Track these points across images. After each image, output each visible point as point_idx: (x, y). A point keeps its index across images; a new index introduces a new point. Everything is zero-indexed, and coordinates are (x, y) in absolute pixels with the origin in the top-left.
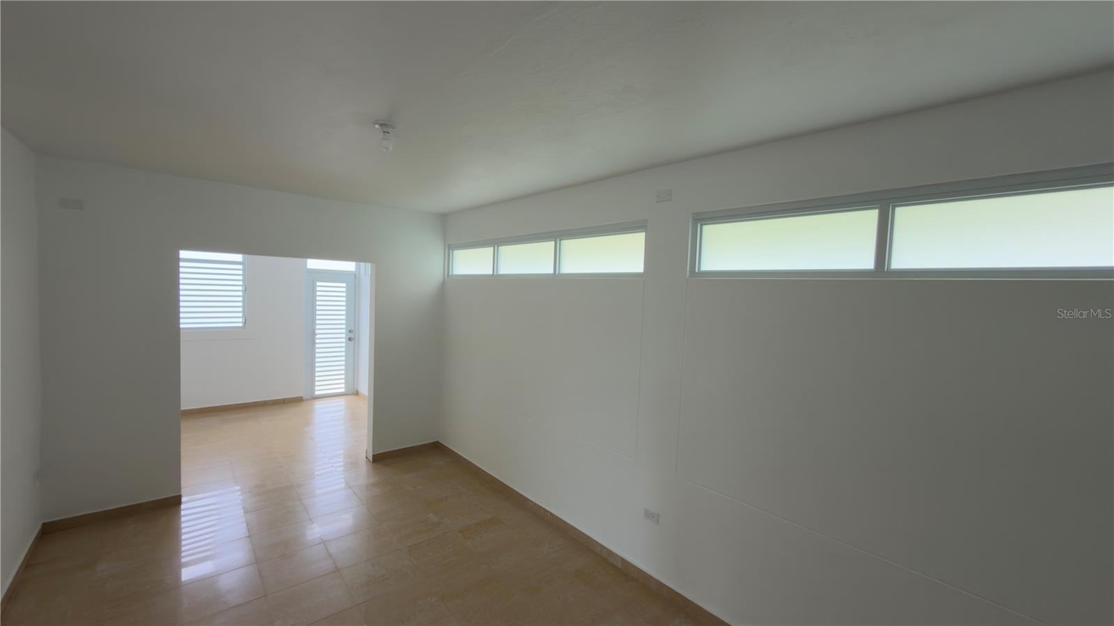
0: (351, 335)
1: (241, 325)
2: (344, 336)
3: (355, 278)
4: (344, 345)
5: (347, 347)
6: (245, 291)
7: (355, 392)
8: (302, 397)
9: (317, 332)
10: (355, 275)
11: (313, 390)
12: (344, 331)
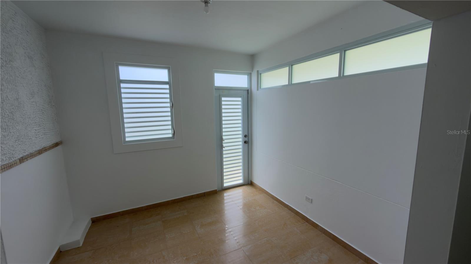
0: (246, 139)
1: (171, 136)
2: (241, 140)
3: (248, 92)
4: (241, 147)
5: (244, 148)
6: (172, 107)
7: (250, 182)
8: (216, 190)
9: (224, 137)
10: (248, 90)
11: (222, 183)
12: (240, 136)
